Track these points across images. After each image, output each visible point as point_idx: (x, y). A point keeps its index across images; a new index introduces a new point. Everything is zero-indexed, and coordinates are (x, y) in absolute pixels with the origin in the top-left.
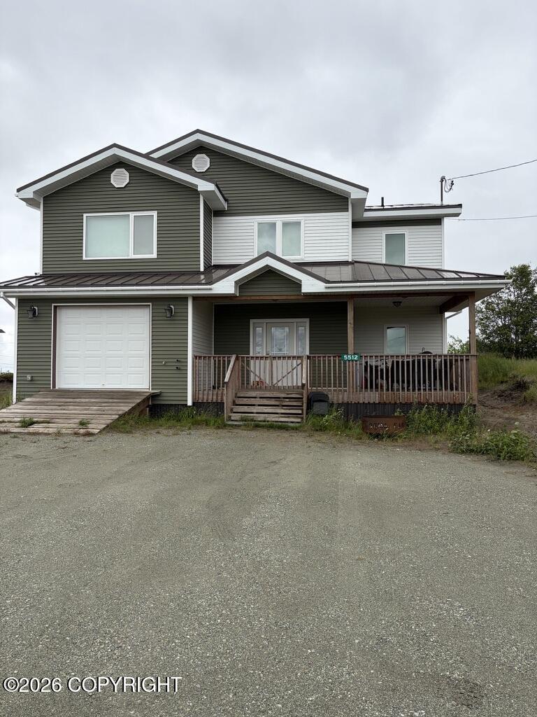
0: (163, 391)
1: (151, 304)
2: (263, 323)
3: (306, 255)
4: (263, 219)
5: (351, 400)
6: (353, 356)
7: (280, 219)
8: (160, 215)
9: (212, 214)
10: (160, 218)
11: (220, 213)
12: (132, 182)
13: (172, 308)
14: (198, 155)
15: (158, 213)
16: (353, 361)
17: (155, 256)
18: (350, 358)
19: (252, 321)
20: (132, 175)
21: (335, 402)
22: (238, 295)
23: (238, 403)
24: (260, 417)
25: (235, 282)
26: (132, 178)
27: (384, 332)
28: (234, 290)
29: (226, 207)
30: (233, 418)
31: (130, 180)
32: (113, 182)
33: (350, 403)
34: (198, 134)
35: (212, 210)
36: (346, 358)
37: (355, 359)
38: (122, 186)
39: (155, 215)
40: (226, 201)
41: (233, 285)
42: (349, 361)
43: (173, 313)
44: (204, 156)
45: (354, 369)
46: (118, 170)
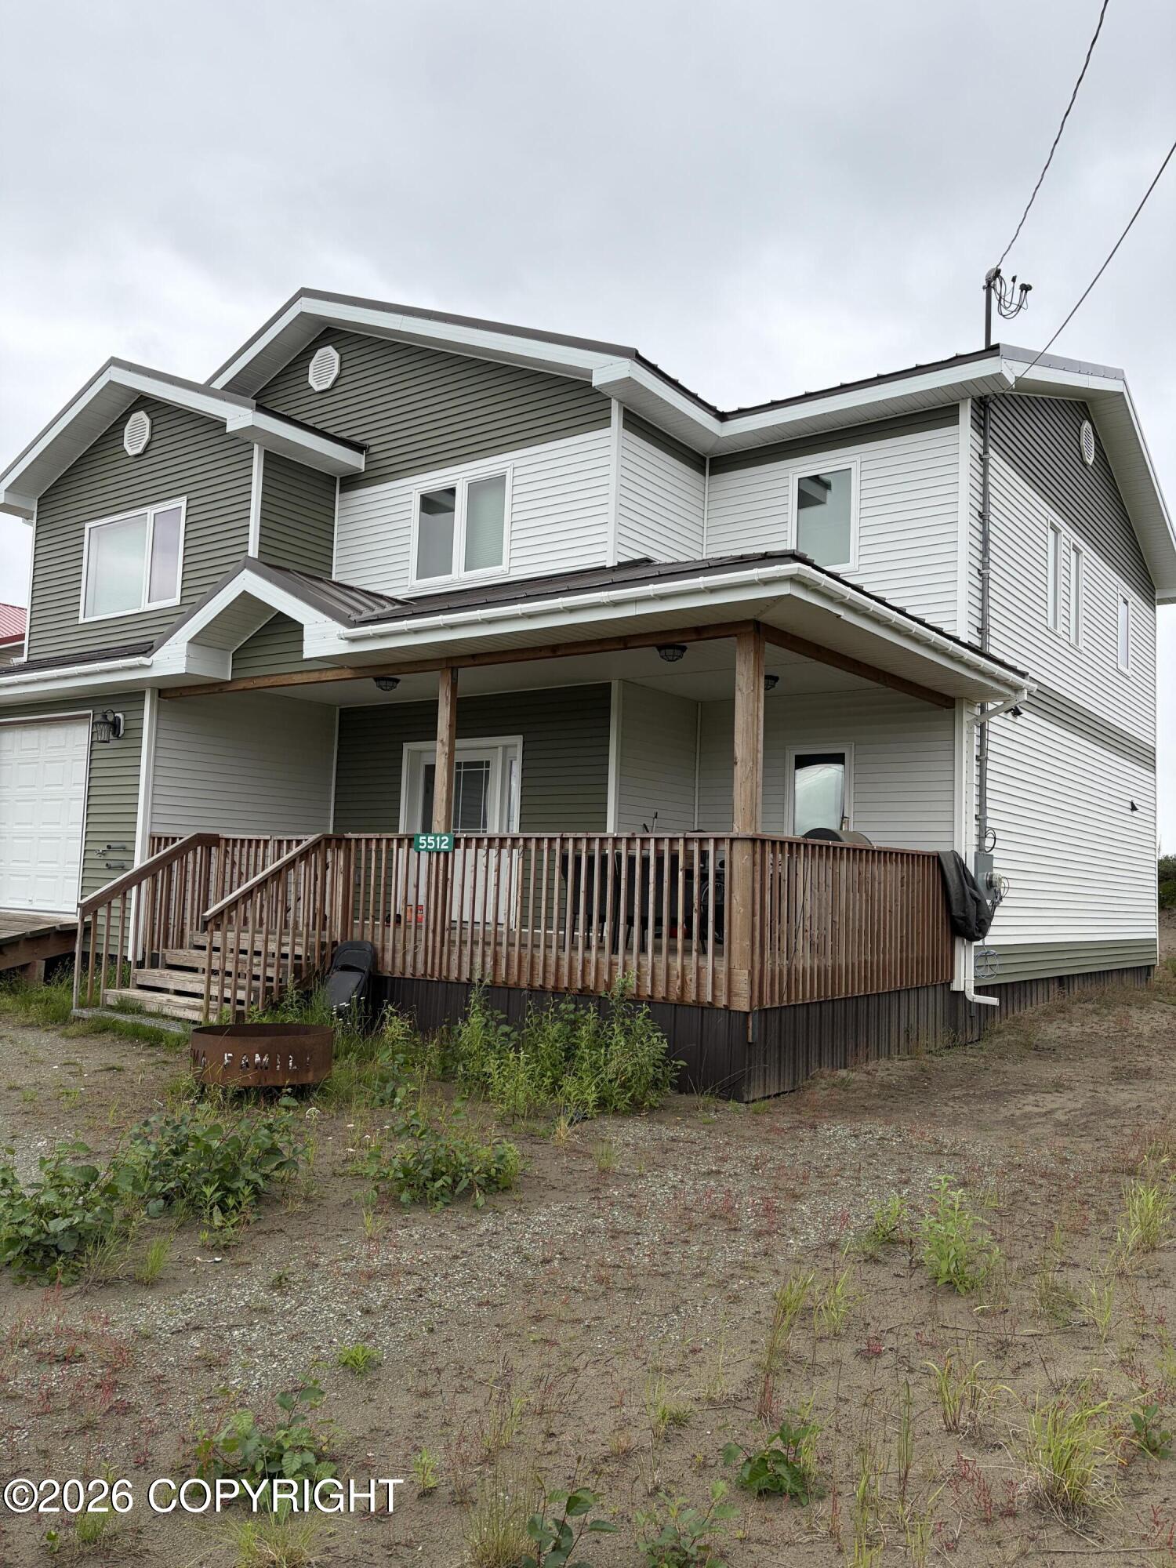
1: (91, 712)
4: (433, 481)
5: (429, 971)
6: (438, 839)
7: (463, 475)
8: (192, 503)
9: (335, 486)
10: (191, 512)
11: (352, 481)
12: (156, 437)
13: (120, 720)
14: (320, 352)
15: (188, 501)
16: (438, 853)
17: (176, 601)
18: (431, 844)
19: (407, 747)
20: (156, 421)
21: (397, 975)
22: (230, 679)
23: (169, 962)
24: (153, 1001)
25: (189, 642)
26: (157, 429)
27: (787, 771)
28: (187, 664)
29: (360, 463)
30: (110, 1001)
31: (152, 435)
32: (126, 446)
33: (429, 978)
34: (303, 299)
35: (336, 478)
36: (423, 844)
37: (443, 847)
38: (139, 451)
39: (184, 505)
40: (359, 448)
41: (185, 650)
42: (430, 853)
43: (122, 732)
44: (330, 349)
45: (441, 877)
46: (135, 416)
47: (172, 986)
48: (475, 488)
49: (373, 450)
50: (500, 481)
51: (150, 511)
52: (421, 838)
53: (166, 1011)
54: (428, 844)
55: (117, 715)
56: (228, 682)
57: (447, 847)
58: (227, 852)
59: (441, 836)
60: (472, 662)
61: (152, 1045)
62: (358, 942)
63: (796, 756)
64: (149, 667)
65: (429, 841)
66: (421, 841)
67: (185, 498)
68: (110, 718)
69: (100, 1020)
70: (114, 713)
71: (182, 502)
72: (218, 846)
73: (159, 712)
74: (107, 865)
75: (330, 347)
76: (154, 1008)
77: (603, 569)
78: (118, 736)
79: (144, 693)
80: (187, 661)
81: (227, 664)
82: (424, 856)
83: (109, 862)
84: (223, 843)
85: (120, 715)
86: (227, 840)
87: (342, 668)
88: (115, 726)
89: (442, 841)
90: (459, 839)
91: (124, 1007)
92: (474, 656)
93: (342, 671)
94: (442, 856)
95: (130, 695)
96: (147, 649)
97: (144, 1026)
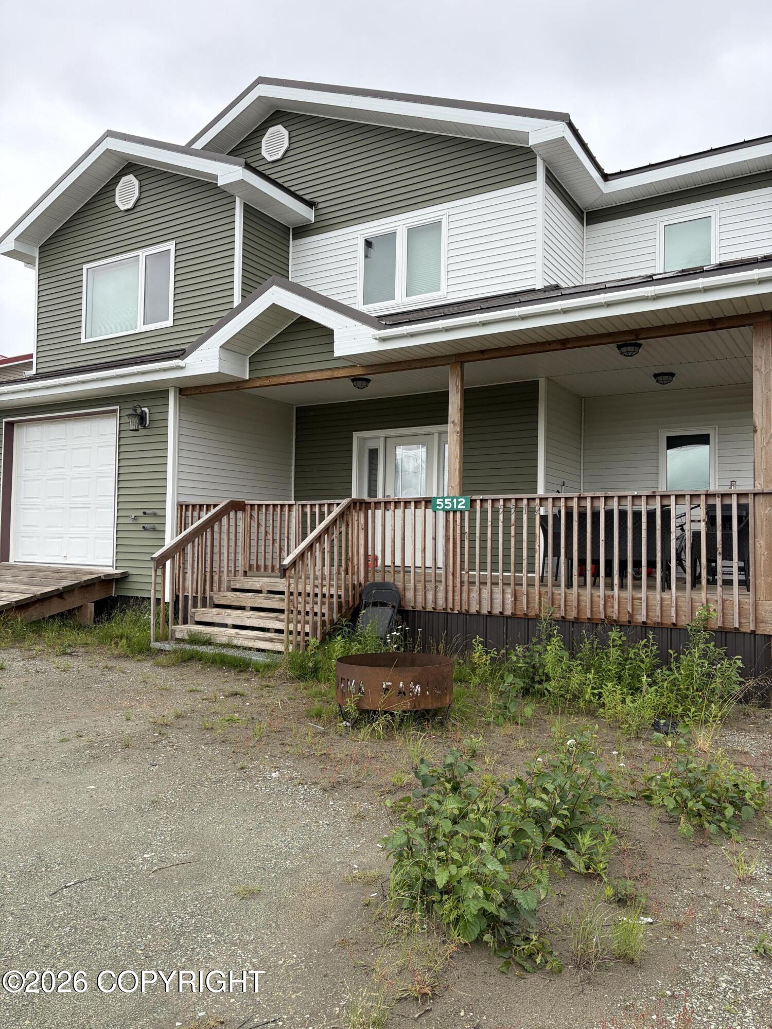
0: (131, 571)
1: (118, 407)
2: (379, 438)
3: (451, 289)
4: (374, 228)
5: (450, 605)
6: (455, 500)
7: (403, 222)
8: (179, 246)
9: (289, 235)
10: (179, 253)
11: (303, 230)
12: (144, 195)
13: (146, 413)
14: (271, 130)
15: (176, 244)
16: (455, 512)
17: (170, 323)
18: (448, 505)
19: (356, 436)
20: (143, 183)
21: (419, 607)
22: (247, 378)
23: (217, 602)
24: (222, 635)
25: (220, 347)
26: (144, 189)
27: (660, 449)
28: (220, 365)
29: (311, 216)
30: (178, 635)
31: (140, 193)
32: (118, 202)
33: (449, 611)
34: (260, 86)
35: (289, 228)
36: (440, 505)
37: (459, 507)
38: (130, 206)
39: (173, 248)
40: (310, 204)
41: (217, 353)
42: (447, 512)
43: (148, 422)
44: (280, 127)
45: (458, 531)
46: (124, 179)
47: (230, 622)
48: (412, 232)
49: (320, 206)
50: (437, 225)
51: (142, 254)
52: (438, 500)
53: (235, 642)
54: (445, 505)
55: (143, 409)
56: (247, 381)
57: (464, 507)
58: (251, 515)
59: (457, 498)
60: (481, 356)
61: (241, 671)
62: (380, 583)
63: (668, 438)
64: (182, 368)
65: (446, 503)
66: (438, 503)
67: (173, 242)
68: (139, 411)
69: (184, 651)
70: (141, 407)
71: (171, 246)
72: (244, 510)
73: (181, 406)
74: (144, 527)
75: (280, 126)
76: (224, 640)
77: (534, 290)
78: (144, 426)
79: (167, 391)
80: (220, 363)
81: (244, 366)
82: (441, 515)
83: (145, 525)
84: (248, 508)
85: (146, 410)
86: (252, 506)
87: (355, 366)
88: (142, 418)
89: (458, 503)
90: (475, 500)
91: (194, 640)
92: (482, 352)
93: (354, 369)
94: (458, 514)
95: (157, 394)
96: (181, 354)
97: (227, 656)
